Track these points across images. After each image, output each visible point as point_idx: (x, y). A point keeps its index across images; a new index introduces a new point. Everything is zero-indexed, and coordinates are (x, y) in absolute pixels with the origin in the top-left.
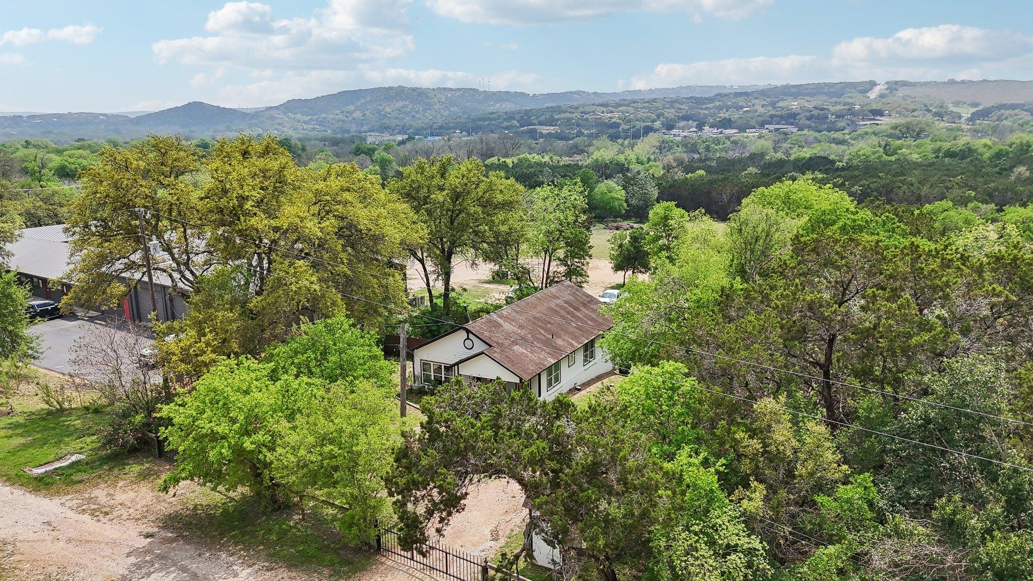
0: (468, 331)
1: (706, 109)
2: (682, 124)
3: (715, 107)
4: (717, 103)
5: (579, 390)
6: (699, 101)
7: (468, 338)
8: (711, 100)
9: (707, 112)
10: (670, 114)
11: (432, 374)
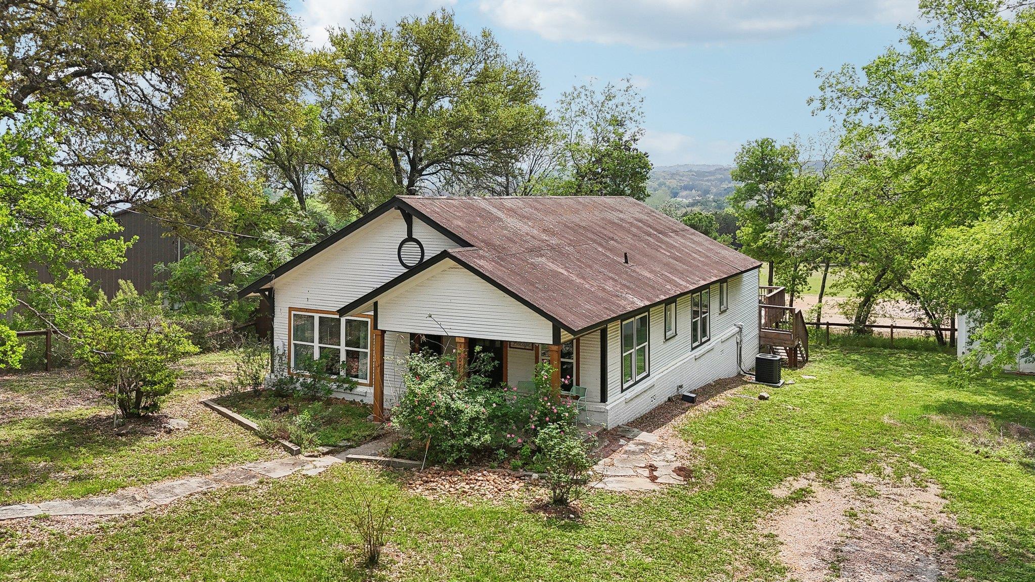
0: (409, 214)
1: (707, 181)
2: (685, 193)
3: (716, 179)
4: (719, 176)
5: (692, 400)
6: (701, 174)
7: (410, 238)
8: (711, 173)
9: (709, 184)
10: (673, 183)
11: (316, 345)
